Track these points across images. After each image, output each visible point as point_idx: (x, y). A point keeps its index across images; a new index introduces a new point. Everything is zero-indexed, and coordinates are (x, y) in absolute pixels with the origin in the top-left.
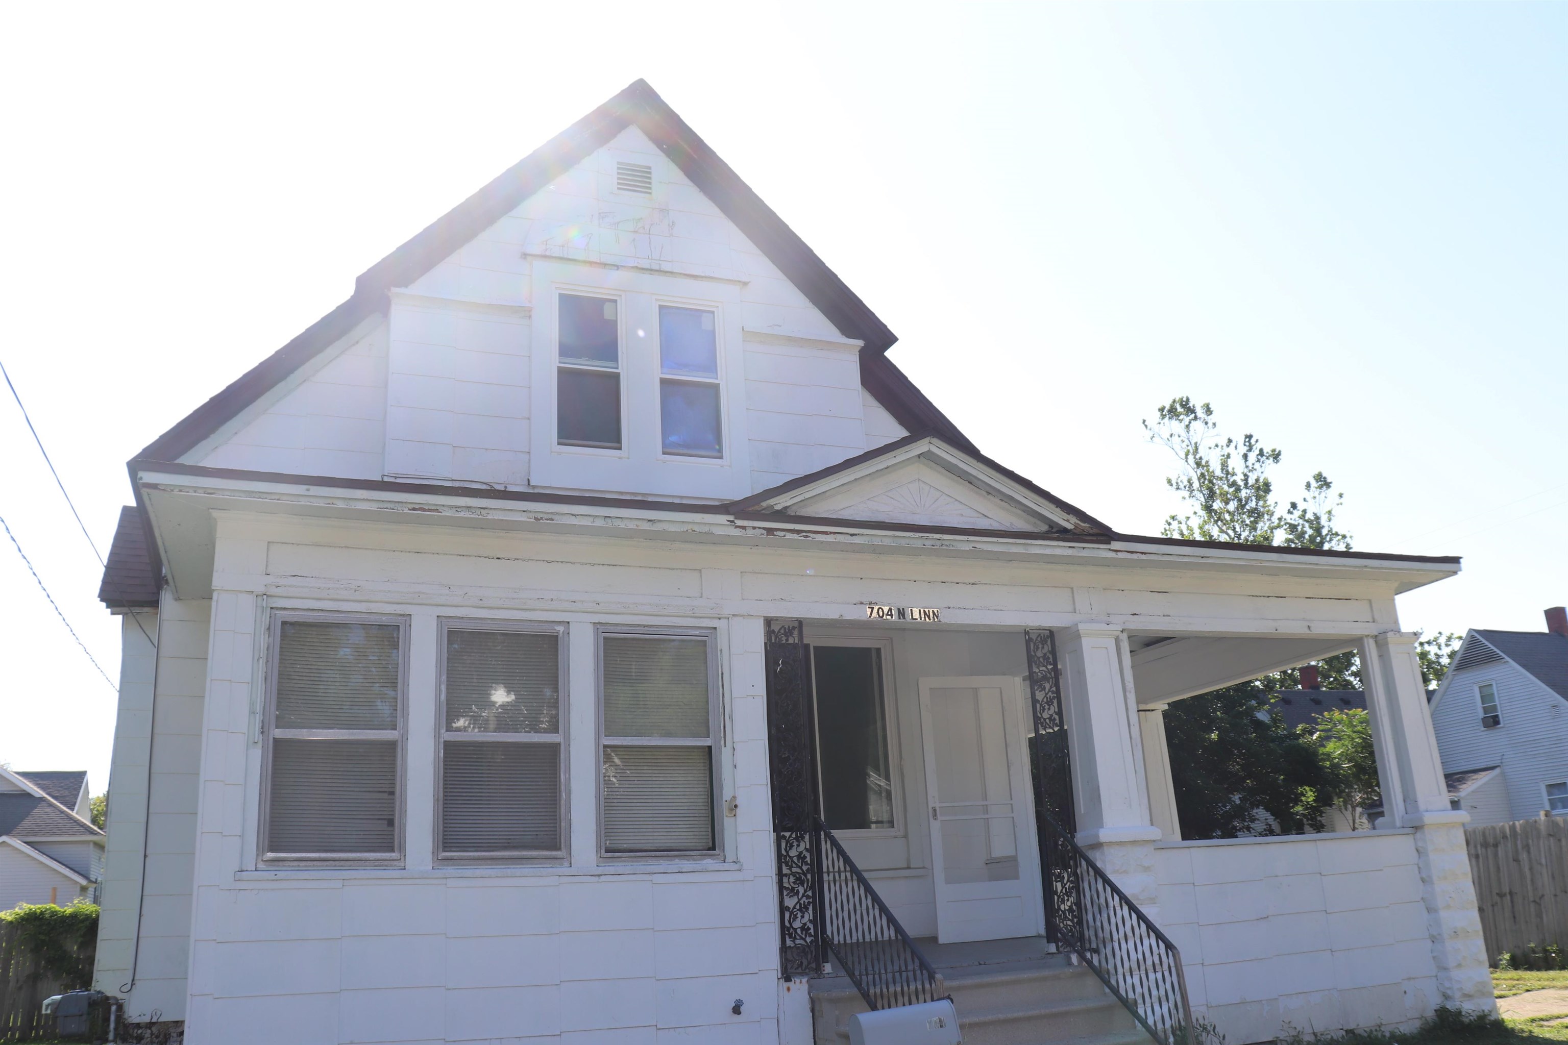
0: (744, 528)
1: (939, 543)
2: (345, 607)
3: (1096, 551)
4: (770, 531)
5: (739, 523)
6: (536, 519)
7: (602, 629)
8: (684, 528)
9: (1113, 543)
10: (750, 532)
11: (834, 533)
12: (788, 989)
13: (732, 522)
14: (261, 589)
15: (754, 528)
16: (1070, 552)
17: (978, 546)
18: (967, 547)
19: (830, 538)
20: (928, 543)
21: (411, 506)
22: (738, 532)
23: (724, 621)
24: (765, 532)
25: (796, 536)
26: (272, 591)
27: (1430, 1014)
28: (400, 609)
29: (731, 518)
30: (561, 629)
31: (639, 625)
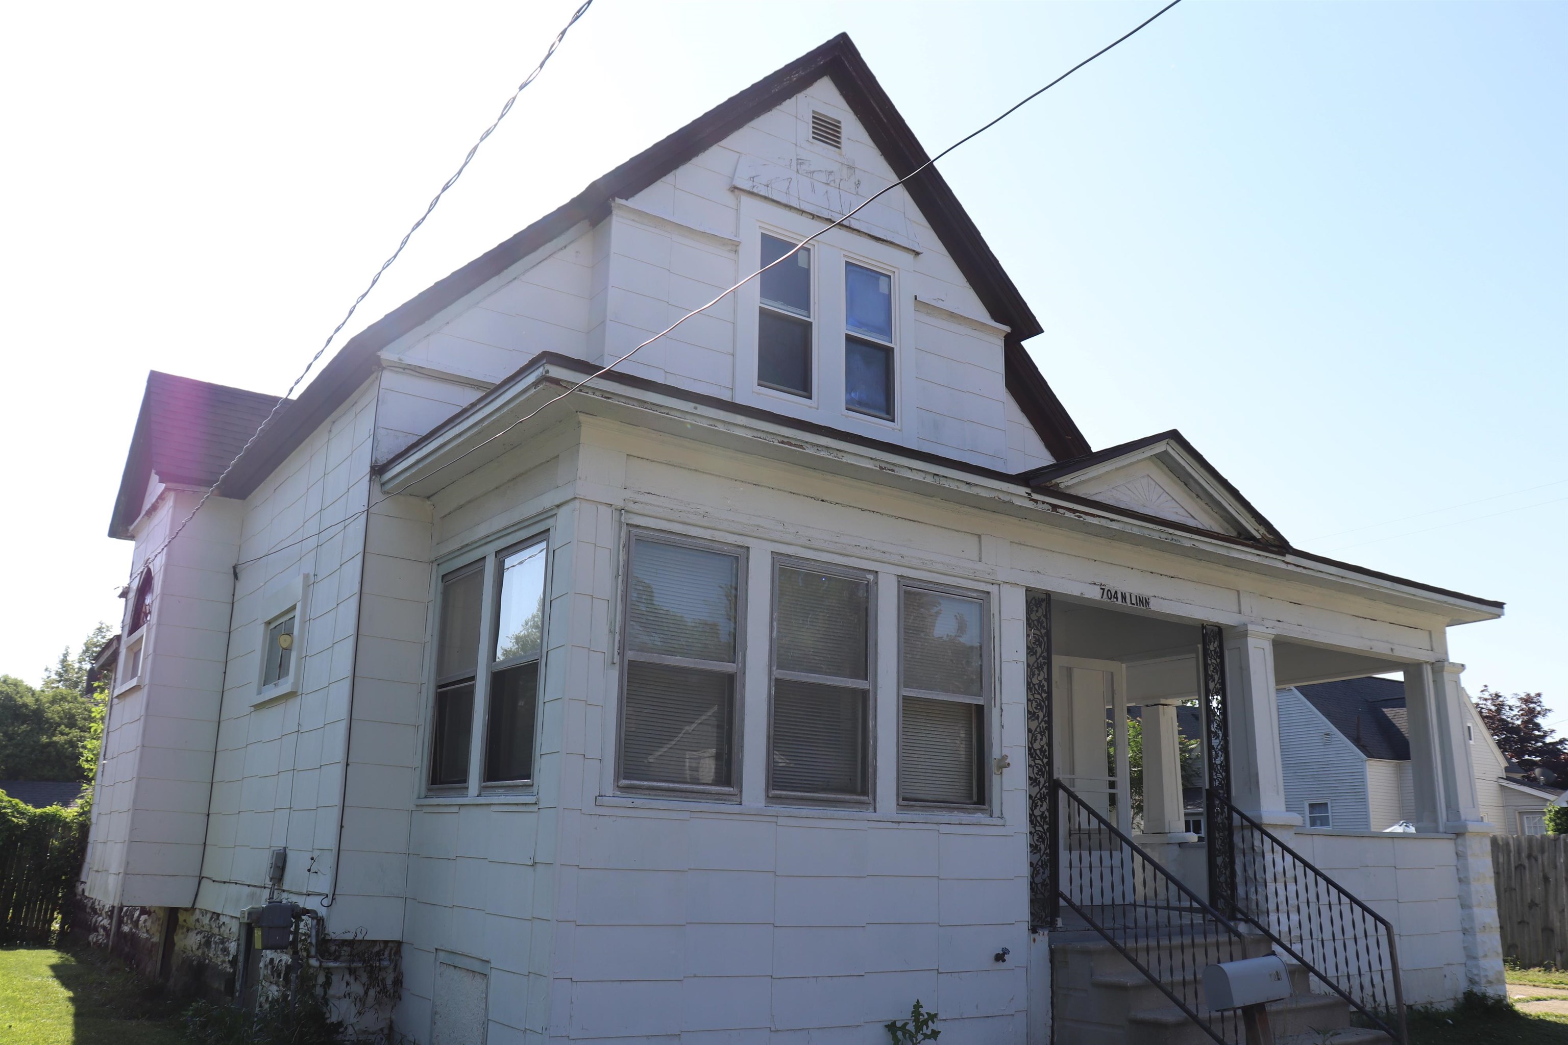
0: (1036, 501)
1: (1170, 537)
2: (693, 531)
3: (1274, 561)
4: (1055, 507)
5: (1035, 496)
6: (881, 468)
7: (903, 582)
8: (993, 494)
9: (1288, 556)
10: (1040, 506)
11: (1100, 517)
12: (1034, 940)
13: (1029, 494)
14: (620, 504)
15: (1044, 503)
16: (1256, 559)
17: (1197, 544)
18: (1188, 544)
19: (1095, 521)
20: (1163, 536)
21: (780, 439)
22: (1030, 505)
23: (996, 587)
24: (1050, 508)
25: (1072, 515)
26: (631, 506)
27: (1460, 996)
28: (740, 540)
29: (1029, 491)
30: (871, 577)
31: (931, 582)
